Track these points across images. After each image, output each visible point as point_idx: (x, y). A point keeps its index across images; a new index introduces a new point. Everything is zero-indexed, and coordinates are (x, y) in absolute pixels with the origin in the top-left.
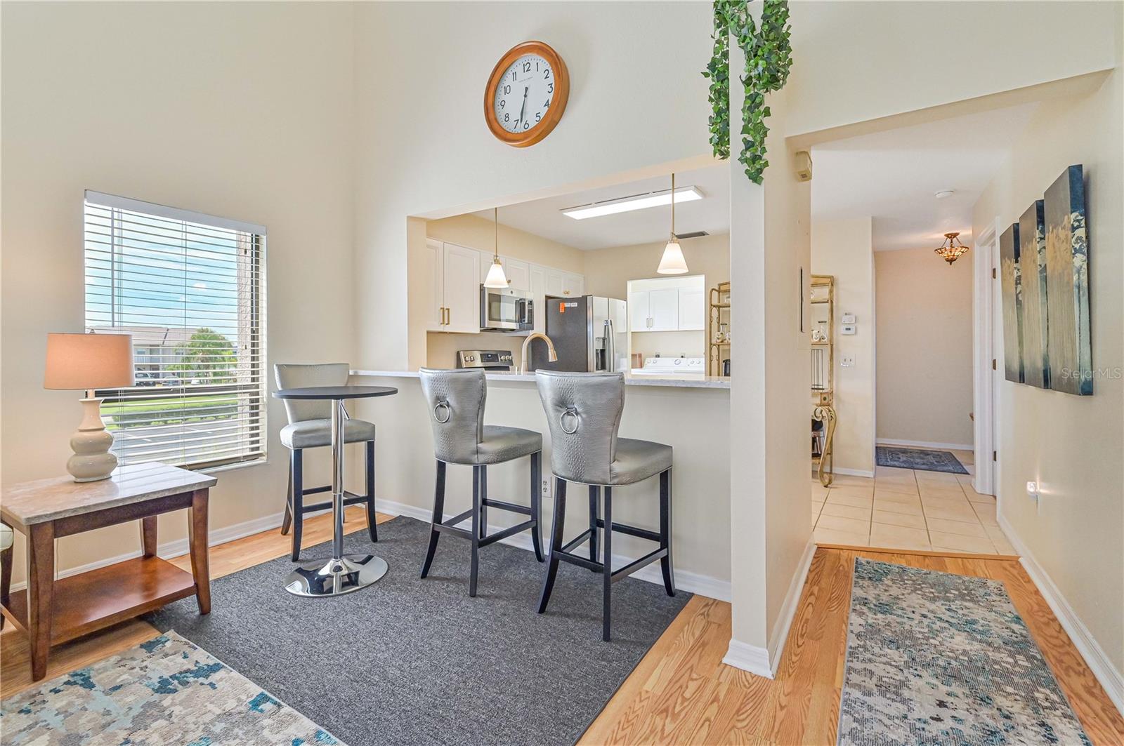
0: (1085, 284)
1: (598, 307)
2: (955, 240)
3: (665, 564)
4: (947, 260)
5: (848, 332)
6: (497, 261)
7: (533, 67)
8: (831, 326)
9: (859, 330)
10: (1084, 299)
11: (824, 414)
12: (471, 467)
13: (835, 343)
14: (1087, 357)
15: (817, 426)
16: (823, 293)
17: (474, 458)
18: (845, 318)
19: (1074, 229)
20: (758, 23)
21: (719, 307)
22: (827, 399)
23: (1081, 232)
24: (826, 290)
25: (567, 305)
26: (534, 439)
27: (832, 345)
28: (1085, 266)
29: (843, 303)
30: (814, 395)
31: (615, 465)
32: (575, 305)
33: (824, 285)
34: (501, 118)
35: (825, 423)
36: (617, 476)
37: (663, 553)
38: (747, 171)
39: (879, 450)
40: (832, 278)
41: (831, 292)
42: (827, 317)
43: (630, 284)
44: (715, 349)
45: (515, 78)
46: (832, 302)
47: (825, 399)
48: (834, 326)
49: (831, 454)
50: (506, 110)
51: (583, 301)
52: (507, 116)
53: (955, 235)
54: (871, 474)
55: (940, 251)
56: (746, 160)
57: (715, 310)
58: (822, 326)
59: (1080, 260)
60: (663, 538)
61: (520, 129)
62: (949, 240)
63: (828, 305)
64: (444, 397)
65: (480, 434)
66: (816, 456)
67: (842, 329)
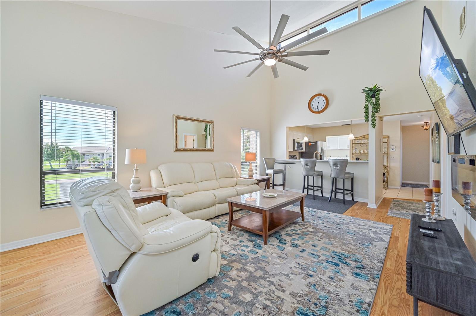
0: (438, 144)
1: (320, 144)
2: (427, 124)
3: (352, 195)
4: (425, 130)
5: (393, 150)
6: (306, 136)
7: (320, 98)
8: (388, 149)
9: (396, 150)
10: (438, 147)
11: (386, 172)
12: (313, 177)
13: (389, 153)
14: (438, 157)
15: (384, 174)
16: (386, 140)
17: (313, 175)
18: (392, 147)
19: (436, 134)
20: (374, 102)
21: (354, 144)
22: (386, 168)
23: (438, 135)
24: (386, 139)
25: (311, 143)
26: (321, 173)
27: (388, 154)
28: (438, 140)
29: (391, 142)
30: (383, 167)
31: (345, 175)
32: (314, 143)
33: (386, 138)
34: (312, 108)
35: (386, 174)
36: (345, 177)
37: (352, 193)
38: (372, 126)
39: (402, 184)
40: (388, 136)
41: (388, 140)
42: (386, 146)
43: (327, 137)
44: (353, 154)
45: (315, 100)
46: (388, 143)
47: (386, 167)
48: (389, 149)
49: (387, 182)
50: (313, 106)
51: (316, 143)
52: (313, 108)
53: (427, 123)
54: (399, 188)
55: (423, 127)
56: (372, 125)
57: (353, 144)
58: (385, 149)
59: (437, 139)
60: (352, 190)
61: (317, 110)
62: (426, 124)
63: (387, 143)
64: (308, 164)
65: (314, 171)
66: (384, 182)
67: (391, 150)
